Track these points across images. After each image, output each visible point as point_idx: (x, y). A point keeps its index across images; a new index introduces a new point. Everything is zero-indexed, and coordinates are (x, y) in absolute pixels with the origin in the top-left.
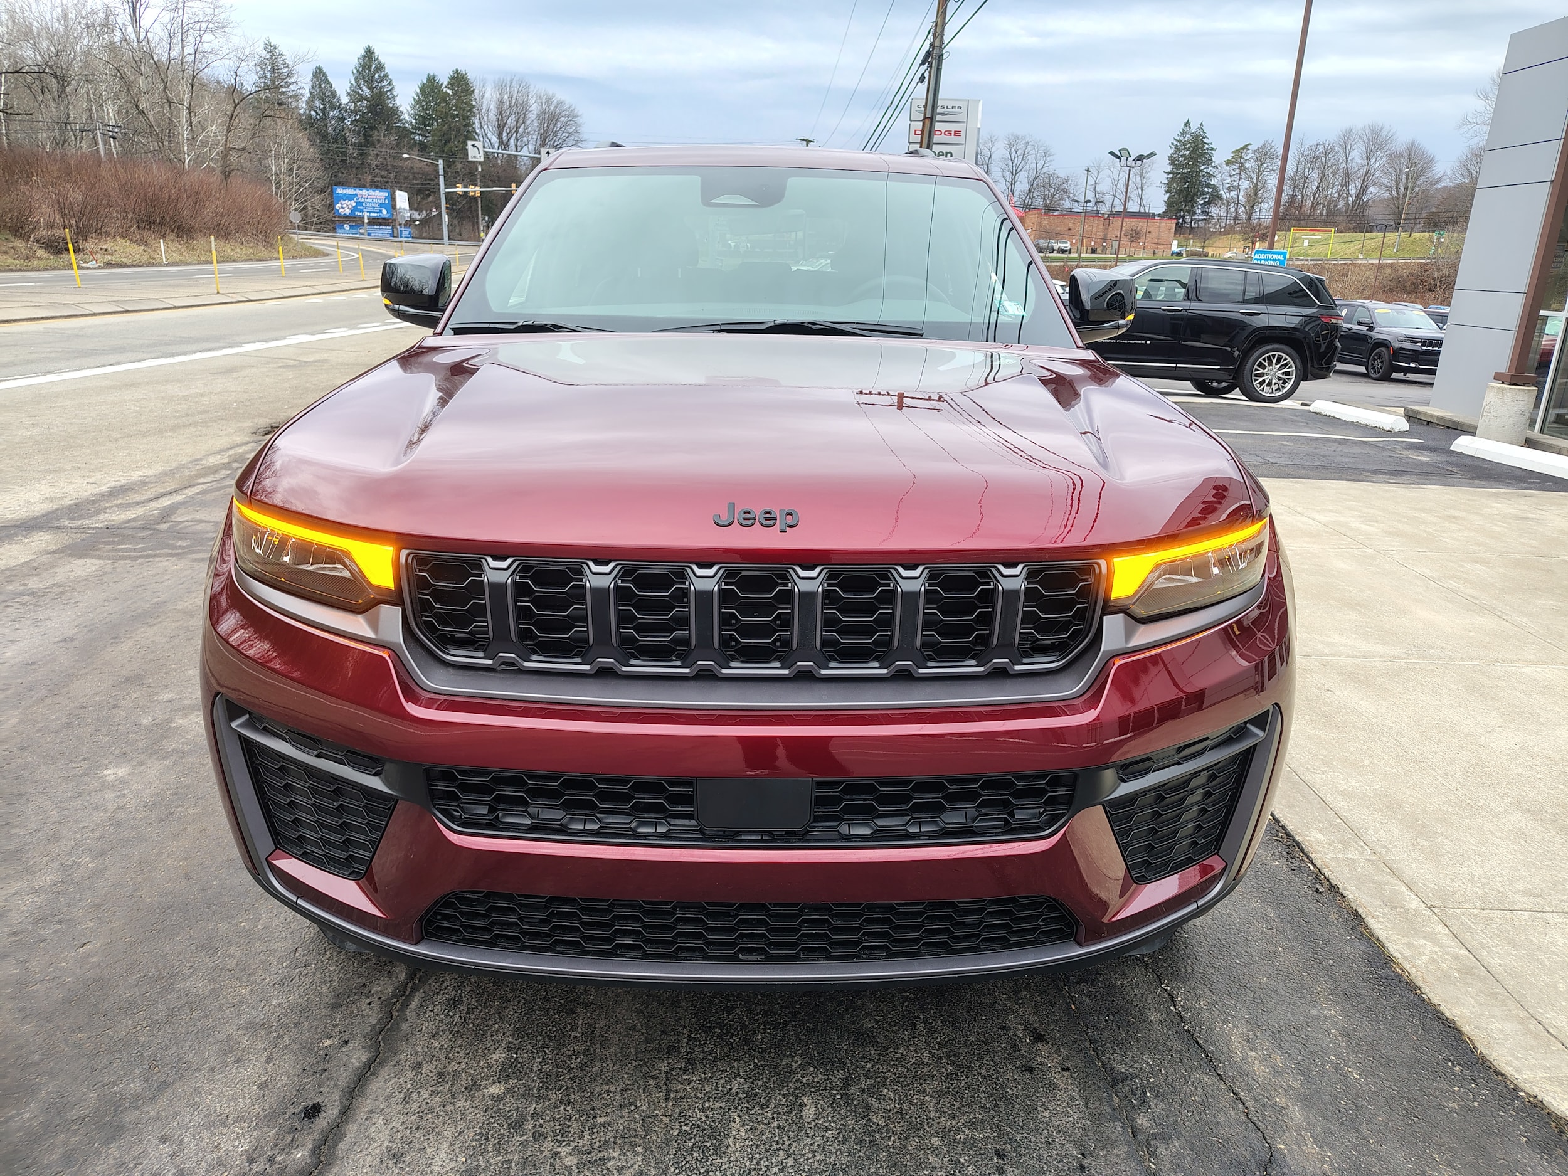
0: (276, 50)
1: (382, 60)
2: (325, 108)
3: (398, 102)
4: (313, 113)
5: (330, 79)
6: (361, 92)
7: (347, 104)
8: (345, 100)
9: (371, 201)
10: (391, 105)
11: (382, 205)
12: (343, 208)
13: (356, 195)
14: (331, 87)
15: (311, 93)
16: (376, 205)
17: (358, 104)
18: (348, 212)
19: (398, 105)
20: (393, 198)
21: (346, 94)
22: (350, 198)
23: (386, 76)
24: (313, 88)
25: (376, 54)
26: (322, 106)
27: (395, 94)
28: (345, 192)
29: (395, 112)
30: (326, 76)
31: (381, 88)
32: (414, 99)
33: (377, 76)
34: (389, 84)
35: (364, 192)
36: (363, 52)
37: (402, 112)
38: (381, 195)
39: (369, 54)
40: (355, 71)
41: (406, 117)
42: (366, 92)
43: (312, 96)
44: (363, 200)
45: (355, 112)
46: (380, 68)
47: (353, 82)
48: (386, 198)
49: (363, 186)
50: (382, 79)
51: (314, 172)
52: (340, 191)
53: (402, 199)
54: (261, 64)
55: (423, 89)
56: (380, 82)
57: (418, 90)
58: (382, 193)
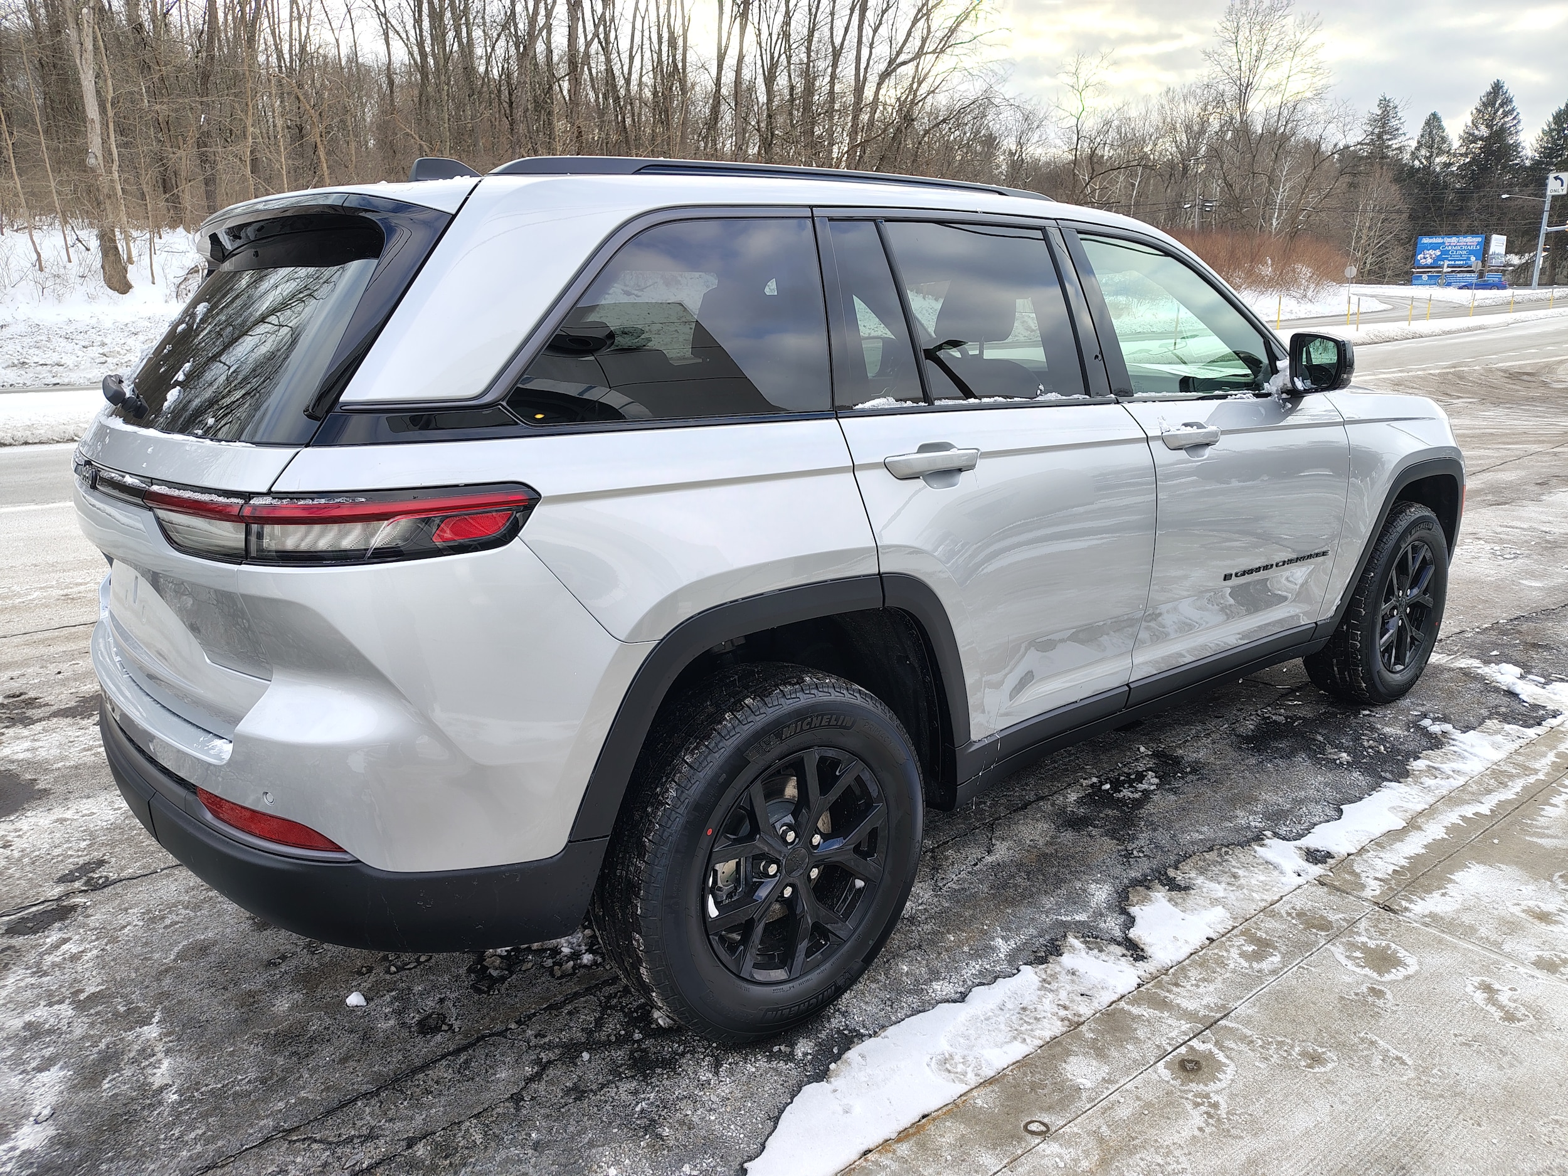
0: (1391, 105)
1: (1511, 93)
2: (1431, 156)
3: (1521, 137)
4: (1417, 163)
5: (1443, 124)
6: (1476, 132)
7: (1458, 148)
8: (1456, 144)
9: (1459, 248)
10: (1511, 142)
11: (1471, 252)
12: (1425, 258)
13: (1444, 243)
14: (1443, 132)
15: (1419, 142)
16: (1465, 252)
17: (1471, 146)
18: (1429, 261)
19: (1521, 139)
20: (1487, 243)
21: (1459, 137)
22: (1435, 247)
23: (1512, 110)
24: (1422, 136)
25: (1505, 88)
26: (1428, 154)
27: (1519, 128)
28: (1431, 241)
29: (1515, 147)
31: (1502, 125)
32: (1543, 130)
33: (1500, 112)
34: (1514, 118)
35: (1454, 240)
36: (1489, 89)
37: (1523, 148)
38: (1472, 241)
39: (1497, 88)
41: (1528, 152)
42: (1484, 131)
43: (1420, 144)
44: (1450, 248)
45: (1466, 155)
46: (1508, 101)
47: (1470, 124)
48: (1479, 243)
49: (1456, 233)
50: (1505, 114)
51: (1400, 224)
52: (1426, 240)
53: (1498, 243)
54: (1373, 121)
55: (1558, 117)
56: (1503, 118)
57: (1551, 119)
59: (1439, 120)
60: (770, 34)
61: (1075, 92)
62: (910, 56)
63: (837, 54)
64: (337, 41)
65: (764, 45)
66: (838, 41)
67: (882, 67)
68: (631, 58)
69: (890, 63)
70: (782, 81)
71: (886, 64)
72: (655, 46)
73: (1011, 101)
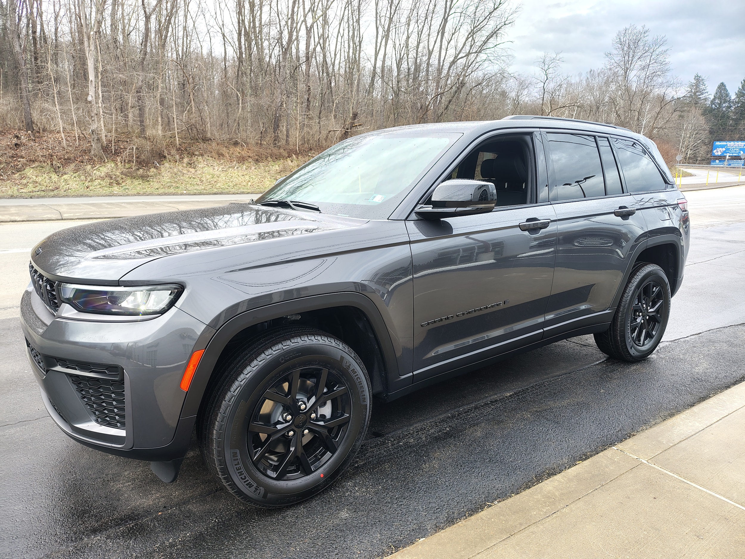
0: (701, 78)
2: (721, 103)
4: (713, 106)
5: (727, 88)
6: (744, 92)
7: (734, 99)
8: (733, 97)
9: (735, 147)
11: (741, 149)
12: (717, 152)
13: (727, 145)
14: (727, 92)
15: (714, 96)
16: (738, 149)
17: (741, 98)
18: (719, 154)
21: (735, 94)
22: (722, 147)
24: (716, 93)
26: (719, 102)
28: (720, 144)
35: (732, 143)
40: (743, 82)
44: (730, 147)
45: (738, 103)
47: (741, 88)
49: (733, 140)
51: (704, 135)
52: (718, 143)
54: (691, 86)
58: (742, 143)
59: (725, 86)
60: (400, 45)
61: (543, 71)
62: (464, 55)
63: (430, 53)
64: (201, 46)
65: (397, 49)
66: (431, 48)
67: (452, 59)
68: (335, 55)
69: (456, 57)
70: (404, 66)
71: (453, 58)
72: (347, 50)
73: (512, 75)
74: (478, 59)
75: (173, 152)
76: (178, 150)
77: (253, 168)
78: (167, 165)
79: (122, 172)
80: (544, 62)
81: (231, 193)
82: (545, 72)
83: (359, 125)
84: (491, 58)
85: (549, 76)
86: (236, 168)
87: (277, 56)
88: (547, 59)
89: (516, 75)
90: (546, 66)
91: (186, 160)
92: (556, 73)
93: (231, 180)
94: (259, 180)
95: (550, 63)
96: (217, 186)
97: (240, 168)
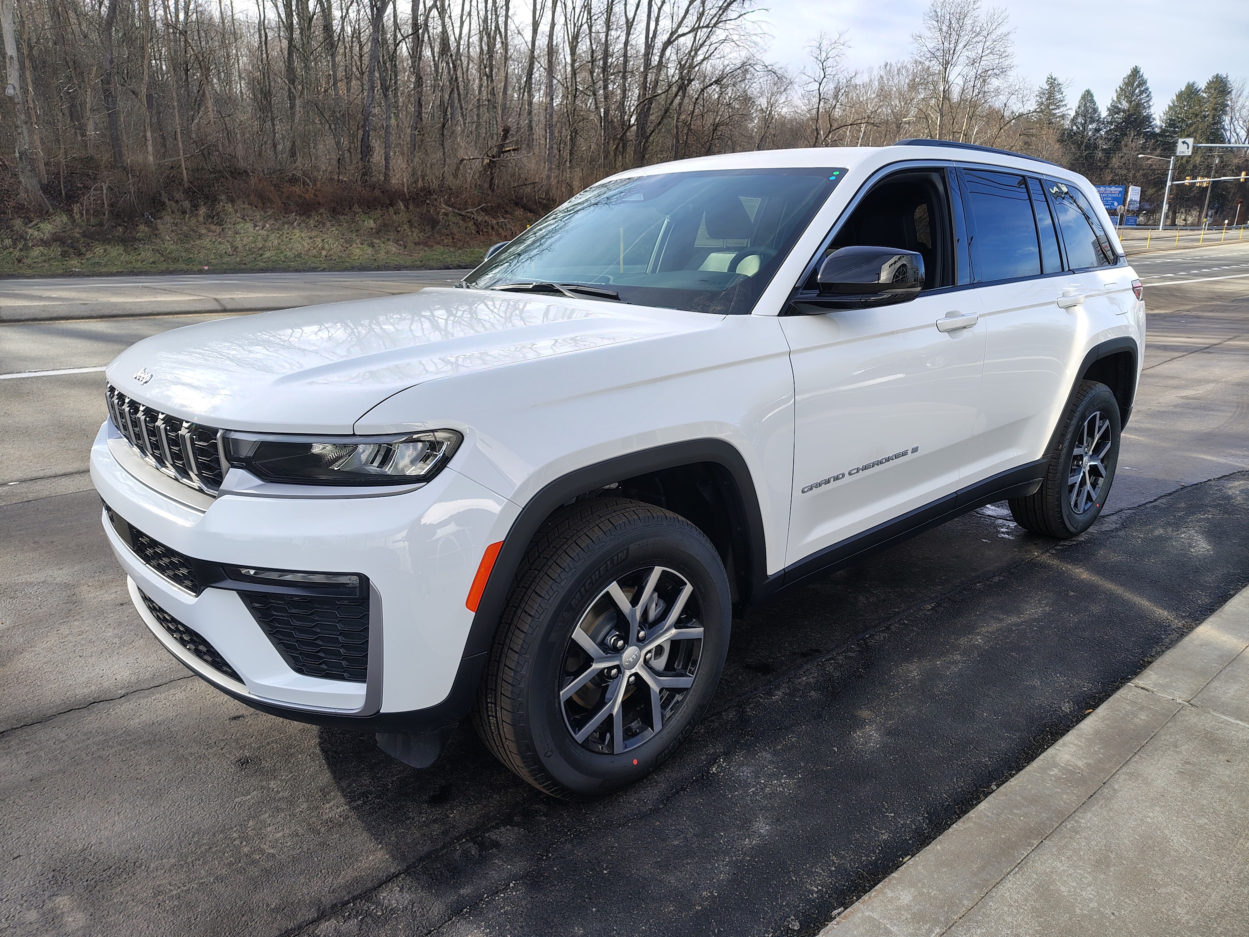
0: (1056, 82)
1: (1145, 77)
3: (1152, 110)
4: (1075, 128)
5: (1095, 98)
6: (1120, 106)
7: (1105, 118)
8: (1104, 113)
9: (1105, 195)
10: (1145, 114)
11: (1114, 199)
14: (1095, 105)
15: (1076, 112)
16: (1110, 199)
17: (1116, 116)
19: (1152, 112)
20: (1126, 192)
21: (1106, 109)
23: (1147, 89)
24: (1079, 107)
25: (1141, 73)
27: (1151, 104)
29: (1148, 118)
30: (1093, 97)
31: (1139, 101)
32: (1169, 106)
33: (1137, 91)
34: (1148, 96)
36: (1129, 72)
37: (1154, 119)
38: (1115, 190)
39: (1135, 72)
40: (1118, 89)
41: (1158, 122)
42: (1125, 105)
43: (1077, 113)
45: (1111, 123)
46: (1143, 83)
47: (1115, 99)
48: (1119, 192)
49: (1102, 184)
50: (1141, 92)
53: (1134, 192)
54: (1042, 94)
55: (1180, 96)
56: (1140, 95)
57: (1175, 98)
58: (1117, 189)
59: (1092, 96)
60: (574, 8)
61: (818, 62)
62: (687, 30)
63: (629, 25)
65: (568, 16)
66: (630, 15)
67: (665, 37)
68: (462, 23)
69: (672, 34)
70: (583, 46)
71: (668, 35)
72: (482, 13)
73: (770, 68)
74: (713, 39)
75: (179, 195)
76: (187, 192)
77: (328, 224)
78: (168, 218)
79: (84, 232)
80: (820, 48)
81: (291, 269)
82: (821, 65)
83: (514, 150)
84: (735, 38)
85: (828, 71)
86: (295, 224)
87: (353, 21)
88: (825, 43)
89: (776, 68)
90: (824, 55)
91: (203, 211)
92: (838, 67)
93: (290, 246)
94: (340, 247)
95: (829, 50)
96: (264, 256)
97: (303, 225)
